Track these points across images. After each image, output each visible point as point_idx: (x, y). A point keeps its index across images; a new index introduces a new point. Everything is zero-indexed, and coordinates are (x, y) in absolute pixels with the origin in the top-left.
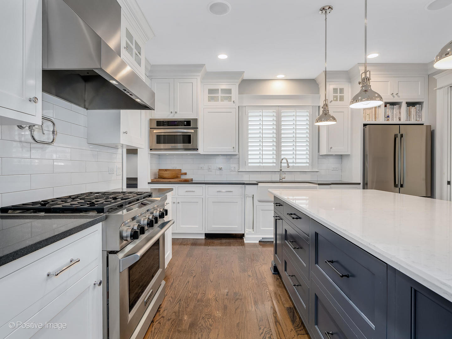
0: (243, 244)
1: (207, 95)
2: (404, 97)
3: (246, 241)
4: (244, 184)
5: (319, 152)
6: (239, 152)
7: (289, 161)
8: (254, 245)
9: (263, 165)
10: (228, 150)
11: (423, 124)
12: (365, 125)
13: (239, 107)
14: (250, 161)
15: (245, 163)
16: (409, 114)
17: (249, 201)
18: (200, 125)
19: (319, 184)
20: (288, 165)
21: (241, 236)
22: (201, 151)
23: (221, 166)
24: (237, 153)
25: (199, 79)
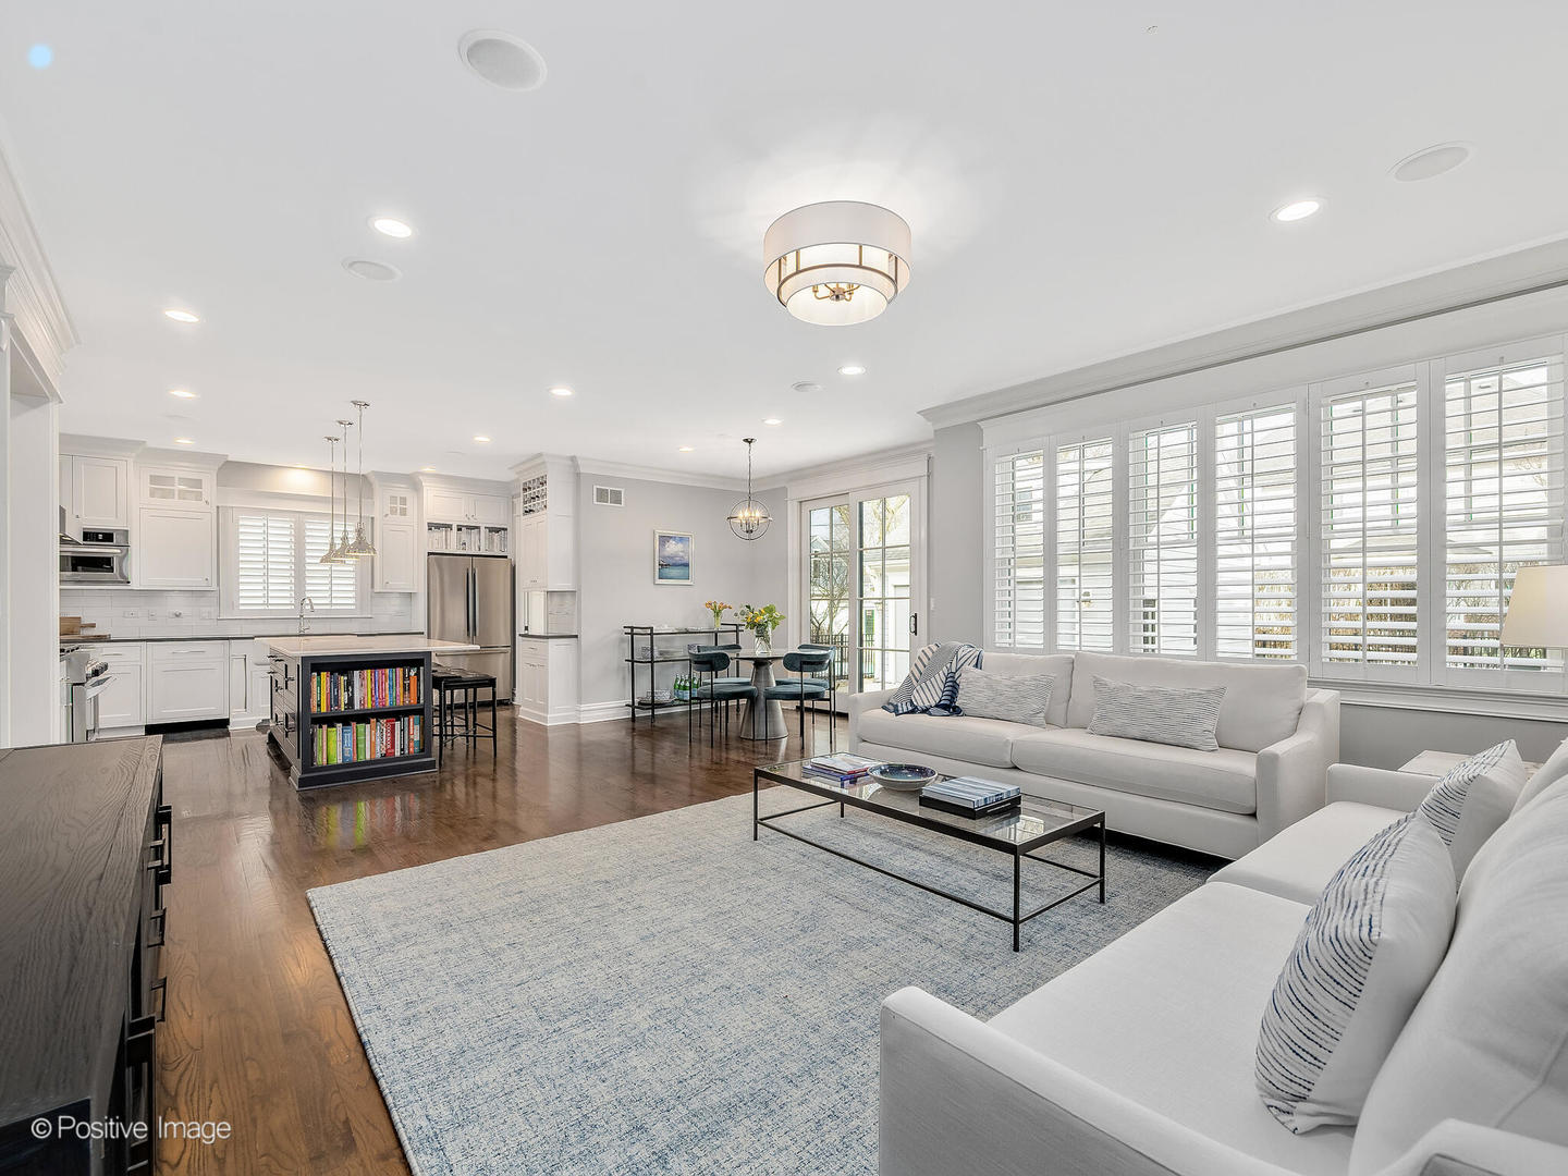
0: (228, 734)
1: (147, 486)
2: (484, 520)
3: (230, 728)
4: (228, 639)
5: (372, 587)
6: (218, 585)
7: (314, 601)
8: (247, 732)
9: (270, 607)
10: (196, 582)
11: (506, 557)
12: (429, 554)
13: (218, 507)
14: (241, 601)
15: (233, 605)
16: (491, 542)
17: (238, 666)
18: (133, 541)
19: (358, 635)
20: (312, 608)
21: (224, 723)
22: (134, 585)
23: (177, 611)
24: (214, 587)
25: (131, 461)
